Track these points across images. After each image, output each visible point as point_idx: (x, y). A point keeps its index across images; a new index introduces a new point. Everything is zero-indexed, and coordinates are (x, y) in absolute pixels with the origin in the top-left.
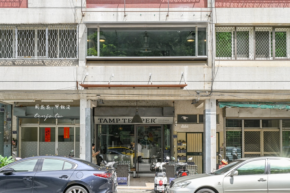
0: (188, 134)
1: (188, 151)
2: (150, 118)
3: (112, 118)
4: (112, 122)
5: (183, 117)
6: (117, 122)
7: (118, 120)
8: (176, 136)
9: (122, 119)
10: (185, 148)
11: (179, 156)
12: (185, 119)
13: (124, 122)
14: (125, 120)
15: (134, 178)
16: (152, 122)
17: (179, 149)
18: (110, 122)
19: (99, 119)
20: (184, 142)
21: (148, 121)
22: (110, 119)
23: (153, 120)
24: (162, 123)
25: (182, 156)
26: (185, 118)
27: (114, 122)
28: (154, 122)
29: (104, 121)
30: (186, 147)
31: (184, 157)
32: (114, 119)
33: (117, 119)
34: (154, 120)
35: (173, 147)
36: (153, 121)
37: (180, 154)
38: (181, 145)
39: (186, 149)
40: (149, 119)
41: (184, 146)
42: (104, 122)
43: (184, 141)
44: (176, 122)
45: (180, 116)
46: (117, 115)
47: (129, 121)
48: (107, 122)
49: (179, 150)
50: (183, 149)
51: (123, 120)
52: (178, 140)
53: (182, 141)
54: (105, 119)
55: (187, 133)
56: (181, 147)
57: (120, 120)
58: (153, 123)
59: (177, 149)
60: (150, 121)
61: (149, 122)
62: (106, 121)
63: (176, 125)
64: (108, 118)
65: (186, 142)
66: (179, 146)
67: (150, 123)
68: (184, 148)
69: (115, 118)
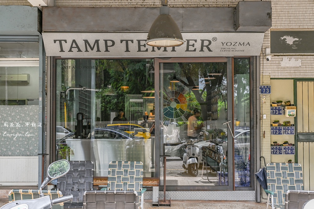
0: (299, 84)
1: (300, 130)
2: (200, 36)
3: (92, 37)
4: (92, 49)
5: (285, 37)
6: (107, 50)
7: (110, 43)
8: (267, 90)
9: (122, 41)
10: (292, 122)
11: (275, 142)
12: (291, 43)
13: (127, 50)
14: (130, 42)
15: (154, 205)
16: (202, 50)
17: (277, 125)
18: (87, 51)
19: (55, 41)
20: (288, 104)
21: (193, 45)
22: (86, 42)
23: (206, 43)
24: (231, 54)
25: (286, 143)
26: (290, 40)
27: (98, 50)
28: (210, 50)
29: (72, 47)
30: (296, 119)
31: (290, 147)
32: (97, 42)
33: (106, 41)
34: (210, 43)
35: (260, 119)
36: (207, 46)
37: (280, 139)
38: (280, 114)
39: (295, 124)
40: (196, 41)
41: (290, 115)
42: (70, 51)
43: (289, 101)
44: (268, 51)
45: (277, 36)
46: (105, 29)
47: (139, 46)
48: (79, 50)
49: (277, 129)
50: (287, 123)
51: (124, 42)
52: (275, 99)
53: (283, 103)
54: (74, 41)
55: (296, 80)
56: (282, 119)
57: (114, 43)
58: (206, 53)
59: (271, 125)
60: (198, 45)
61: (195, 50)
62: (77, 47)
63: (269, 57)
64: (80, 38)
65: (295, 104)
66: (276, 117)
67: (198, 54)
68: (289, 122)
69: (101, 37)
